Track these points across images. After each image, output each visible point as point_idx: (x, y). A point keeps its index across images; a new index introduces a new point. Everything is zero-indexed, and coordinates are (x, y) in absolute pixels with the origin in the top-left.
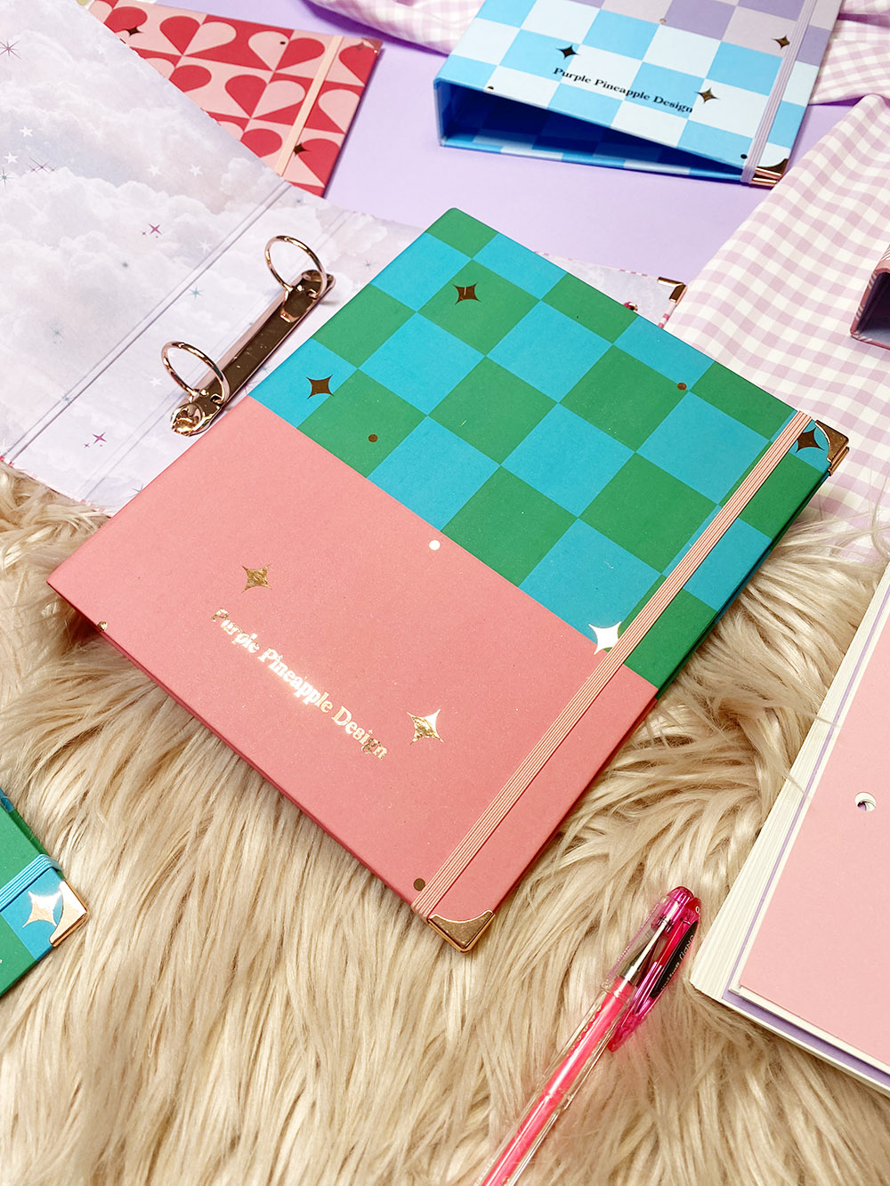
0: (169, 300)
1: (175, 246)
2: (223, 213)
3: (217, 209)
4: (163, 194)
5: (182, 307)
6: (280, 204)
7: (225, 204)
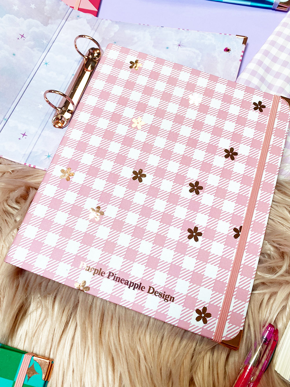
0: (36, 68)
1: (32, 43)
2: (49, 25)
3: (46, 24)
4: (22, 19)
5: (42, 71)
6: (70, 19)
7: (49, 21)
